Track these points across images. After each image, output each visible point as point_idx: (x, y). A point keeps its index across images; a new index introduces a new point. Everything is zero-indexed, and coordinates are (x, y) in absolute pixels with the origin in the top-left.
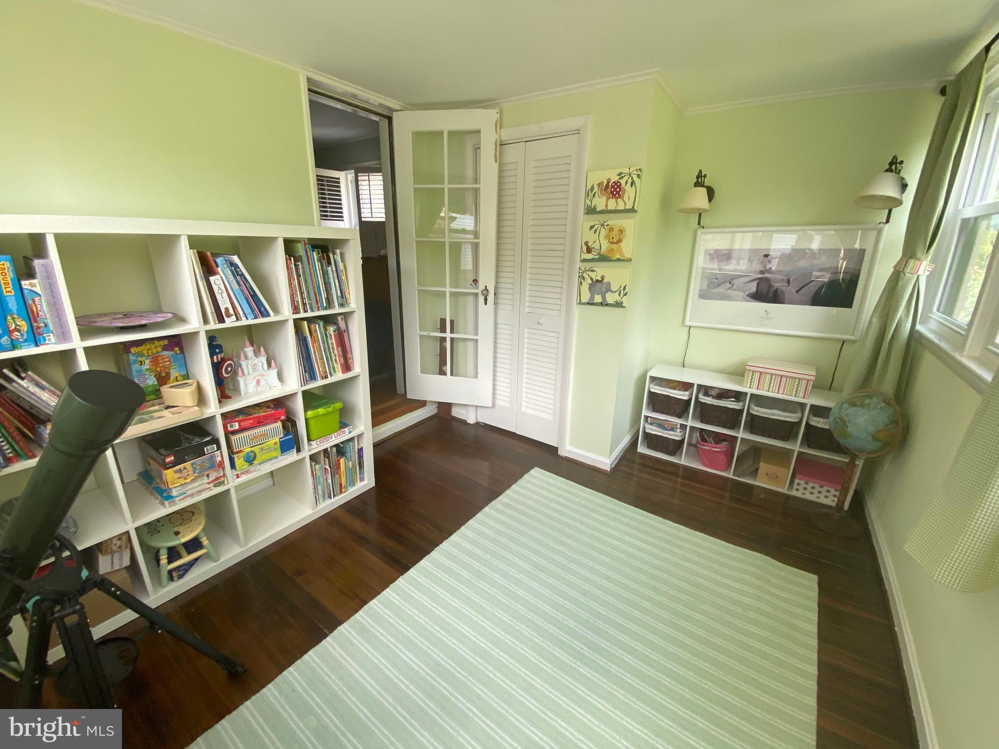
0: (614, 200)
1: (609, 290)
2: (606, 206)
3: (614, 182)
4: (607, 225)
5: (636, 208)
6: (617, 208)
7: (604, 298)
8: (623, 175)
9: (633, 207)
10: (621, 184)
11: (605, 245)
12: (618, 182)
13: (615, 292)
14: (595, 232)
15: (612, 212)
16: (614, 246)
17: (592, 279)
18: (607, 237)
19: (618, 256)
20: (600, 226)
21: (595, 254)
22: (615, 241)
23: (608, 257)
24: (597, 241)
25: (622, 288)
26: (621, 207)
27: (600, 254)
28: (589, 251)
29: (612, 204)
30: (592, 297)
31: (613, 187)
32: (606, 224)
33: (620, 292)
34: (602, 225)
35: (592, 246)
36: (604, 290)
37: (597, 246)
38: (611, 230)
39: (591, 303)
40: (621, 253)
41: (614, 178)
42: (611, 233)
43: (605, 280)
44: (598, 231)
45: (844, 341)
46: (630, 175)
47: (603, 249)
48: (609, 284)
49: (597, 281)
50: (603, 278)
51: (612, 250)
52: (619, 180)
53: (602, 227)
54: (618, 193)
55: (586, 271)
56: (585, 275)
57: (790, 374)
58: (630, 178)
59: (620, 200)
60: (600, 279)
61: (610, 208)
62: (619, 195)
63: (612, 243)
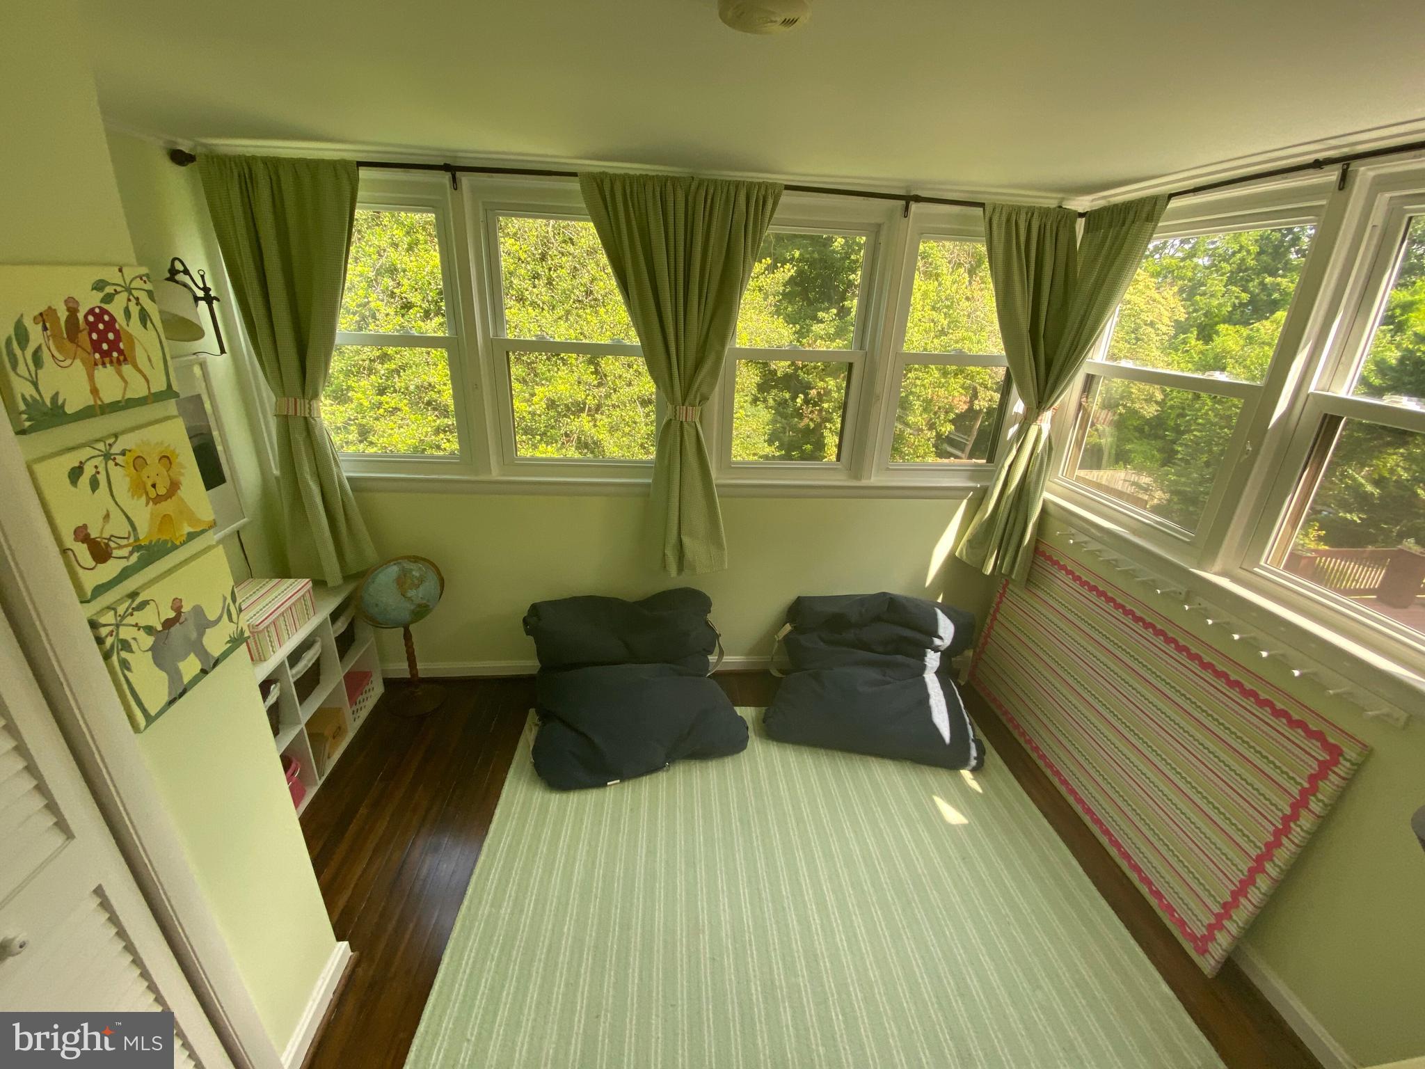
0: (110, 369)
1: (204, 624)
2: (95, 391)
3: (91, 311)
4: (123, 453)
5: (175, 388)
6: (129, 395)
7: (202, 653)
8: (109, 290)
9: (169, 386)
10: (113, 319)
11: (143, 514)
12: (103, 311)
13: (220, 618)
14: (94, 484)
15: (115, 407)
16: (167, 507)
17: (149, 630)
18: (138, 488)
19: (187, 529)
20: (99, 461)
21: (125, 552)
22: (162, 490)
23: (166, 542)
24: (116, 515)
25: (229, 600)
26: (138, 389)
27: (138, 548)
28: (101, 553)
29: (110, 384)
30: (175, 675)
31: (92, 327)
32: (115, 450)
33: (229, 611)
34: (107, 456)
35: (106, 535)
36: (194, 635)
37: (118, 527)
38: (139, 462)
39: (179, 693)
40: (192, 519)
41: (89, 300)
42: (145, 473)
43: (186, 608)
44: (102, 478)
45: (238, 532)
46: (129, 290)
47: (143, 531)
48: (198, 611)
49: (168, 624)
50: (177, 606)
51: (166, 519)
52: (106, 306)
53: (111, 463)
54: (114, 345)
55: (123, 617)
56: (125, 633)
57: (294, 598)
58: (134, 301)
59: (127, 369)
60: (172, 614)
61: (108, 396)
62: (121, 352)
63: (158, 499)
